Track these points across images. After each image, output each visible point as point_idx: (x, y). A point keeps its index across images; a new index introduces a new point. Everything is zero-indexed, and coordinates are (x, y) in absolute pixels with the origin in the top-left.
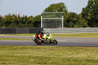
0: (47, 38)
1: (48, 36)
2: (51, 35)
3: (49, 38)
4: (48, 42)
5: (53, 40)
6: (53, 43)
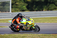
2: (32, 20)
4: (28, 29)
5: (34, 25)
6: (34, 29)
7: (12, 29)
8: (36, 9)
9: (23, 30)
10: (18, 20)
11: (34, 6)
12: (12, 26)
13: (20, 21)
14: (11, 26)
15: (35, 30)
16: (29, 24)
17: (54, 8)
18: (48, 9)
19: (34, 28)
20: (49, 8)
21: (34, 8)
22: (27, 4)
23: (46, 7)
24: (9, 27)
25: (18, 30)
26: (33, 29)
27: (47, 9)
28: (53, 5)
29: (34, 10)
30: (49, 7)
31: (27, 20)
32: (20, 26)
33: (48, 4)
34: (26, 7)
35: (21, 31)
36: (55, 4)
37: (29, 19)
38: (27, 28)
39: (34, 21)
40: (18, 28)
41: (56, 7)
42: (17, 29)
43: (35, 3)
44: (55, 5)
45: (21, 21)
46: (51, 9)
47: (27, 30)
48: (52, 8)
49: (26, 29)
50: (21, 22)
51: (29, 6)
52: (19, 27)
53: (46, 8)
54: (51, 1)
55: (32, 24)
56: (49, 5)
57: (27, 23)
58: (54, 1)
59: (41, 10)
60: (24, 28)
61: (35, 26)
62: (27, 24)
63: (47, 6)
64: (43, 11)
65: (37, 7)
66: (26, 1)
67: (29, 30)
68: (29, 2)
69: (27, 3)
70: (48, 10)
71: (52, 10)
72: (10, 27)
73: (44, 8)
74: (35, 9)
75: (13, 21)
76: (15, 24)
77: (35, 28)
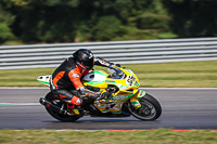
0: (112, 89)
1: (118, 75)
2: (129, 73)
3: (123, 85)
4: (116, 109)
5: (139, 96)
6: (137, 111)
7: (52, 110)
8: (48, 35)
9: (97, 113)
10: (74, 75)
11: (41, 23)
12: (50, 96)
13: (82, 80)
14: (47, 98)
15: (143, 115)
16: (118, 89)
17: (116, 30)
18: (94, 33)
19: (138, 105)
20: (96, 30)
21: (39, 33)
22: (13, 17)
23: (84, 27)
24: (41, 102)
25: (77, 112)
26: (134, 109)
27: (89, 35)
28: (113, 18)
29: (41, 38)
30: (95, 27)
31: (109, 77)
32: (83, 99)
33: (93, 17)
34: (10, 27)
35: (88, 117)
36: (119, 17)
37: (118, 72)
38: (112, 106)
39: (137, 79)
40: (76, 107)
41: (122, 27)
42: (71, 111)
43: (43, 12)
44: (118, 22)
45: (87, 78)
46: (103, 35)
47: (109, 114)
48: (110, 31)
49: (107, 108)
50: (86, 84)
51: (22, 24)
52: (78, 101)
53: (87, 31)
54: (106, 6)
55: (132, 90)
56: (97, 20)
57: (109, 86)
58: (114, 5)
59: (65, 37)
60: (98, 104)
61: (141, 100)
62: (111, 91)
63: (88, 24)
64: (72, 41)
65: (53, 27)
66: (9, 6)
67: (118, 116)
68: (20, 7)
69: (13, 13)
70: (92, 40)
71: (108, 40)
72: (45, 104)
73: (79, 33)
74: (43, 34)
75: (56, 80)
76: (64, 92)
77: (144, 106)
